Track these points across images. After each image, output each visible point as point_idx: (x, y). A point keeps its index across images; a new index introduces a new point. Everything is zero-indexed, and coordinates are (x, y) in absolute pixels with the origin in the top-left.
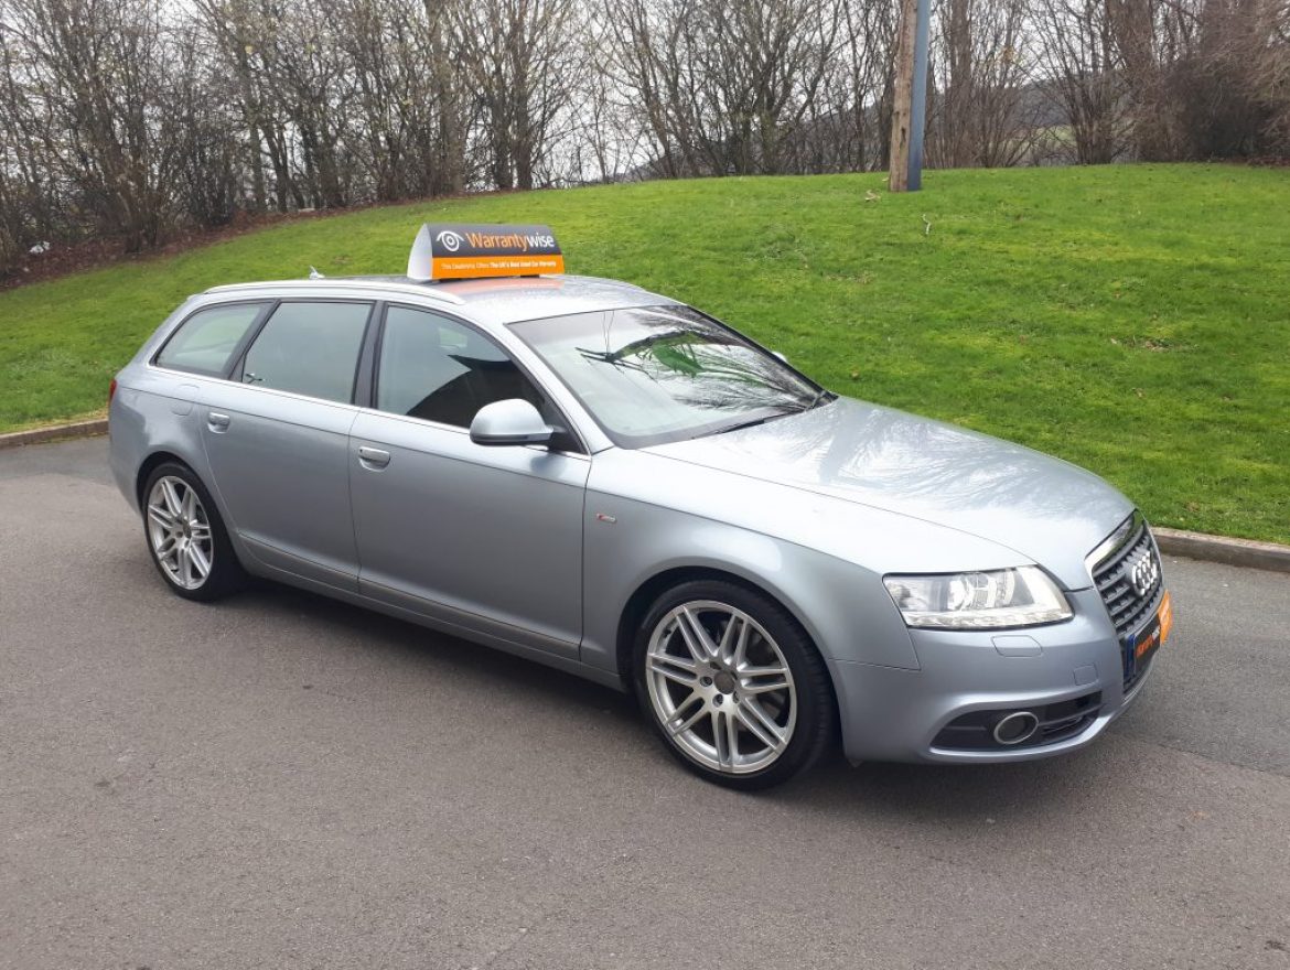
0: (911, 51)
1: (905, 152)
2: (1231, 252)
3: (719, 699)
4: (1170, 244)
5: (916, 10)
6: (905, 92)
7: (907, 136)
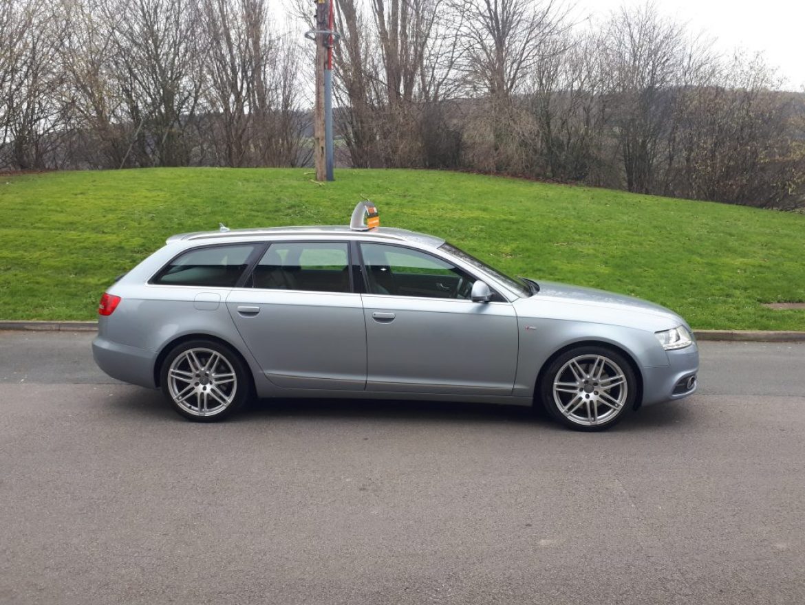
0: (323, 106)
1: (324, 159)
2: (511, 214)
3: (588, 396)
4: (485, 210)
5: (324, 85)
6: (322, 128)
7: (324, 150)
